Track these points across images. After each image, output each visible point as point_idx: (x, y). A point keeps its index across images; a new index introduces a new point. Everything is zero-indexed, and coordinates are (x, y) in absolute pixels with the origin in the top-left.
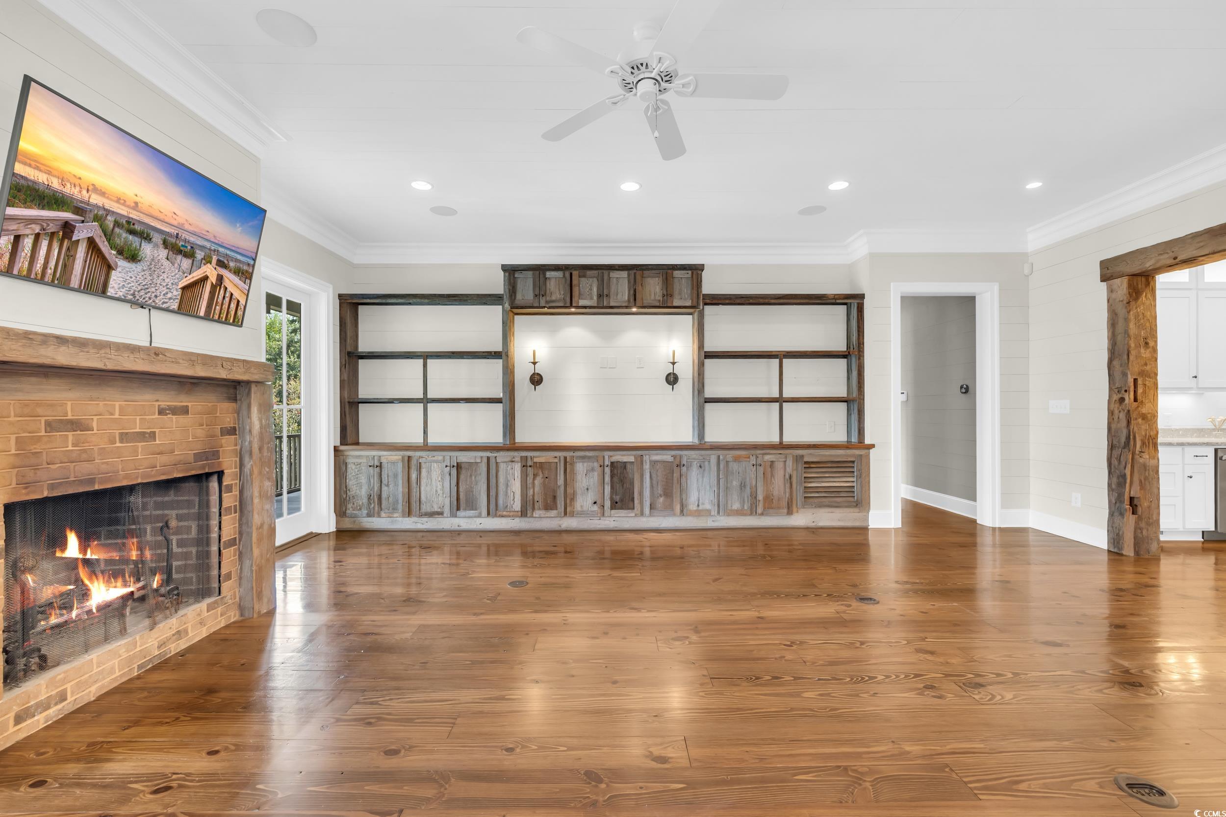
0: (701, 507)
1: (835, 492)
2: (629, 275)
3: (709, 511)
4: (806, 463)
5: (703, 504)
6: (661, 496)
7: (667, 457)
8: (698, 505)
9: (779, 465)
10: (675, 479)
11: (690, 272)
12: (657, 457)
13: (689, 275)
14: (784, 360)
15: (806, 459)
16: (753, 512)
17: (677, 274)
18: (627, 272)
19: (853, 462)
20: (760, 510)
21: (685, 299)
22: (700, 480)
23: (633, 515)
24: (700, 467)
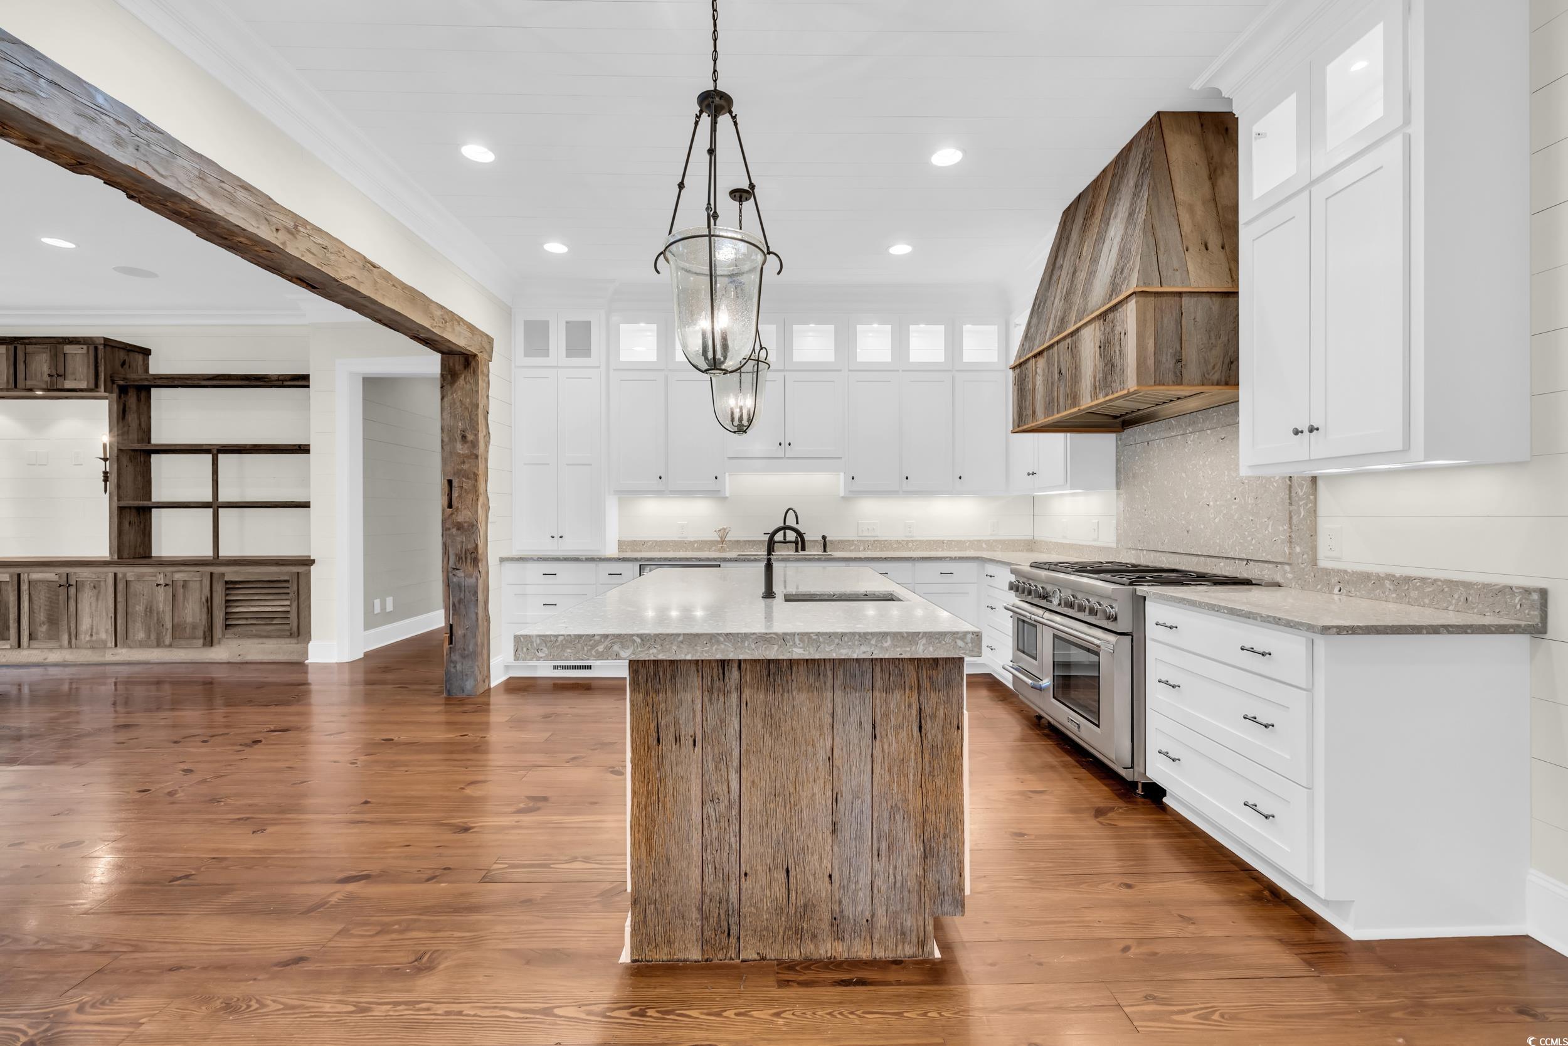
0: (94, 638)
1: (268, 619)
2: (7, 350)
3: (104, 642)
4: (227, 583)
5: (97, 633)
6: (44, 623)
7: (50, 575)
8: (92, 635)
9: (194, 586)
10: (61, 602)
11: (85, 347)
12: (37, 575)
13: (84, 351)
14: (220, 456)
15: (227, 578)
16: (159, 644)
17: (68, 349)
18: (5, 346)
19: (287, 581)
20: (168, 641)
21: (80, 380)
22: (94, 605)
23: (8, 647)
24: (95, 587)
